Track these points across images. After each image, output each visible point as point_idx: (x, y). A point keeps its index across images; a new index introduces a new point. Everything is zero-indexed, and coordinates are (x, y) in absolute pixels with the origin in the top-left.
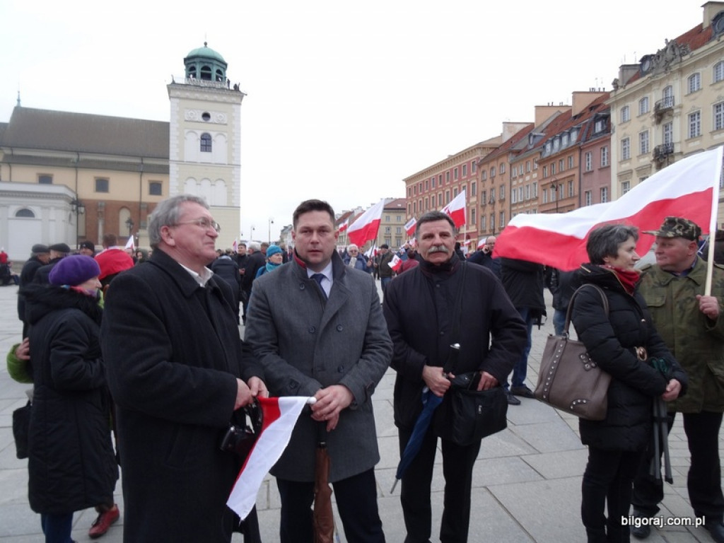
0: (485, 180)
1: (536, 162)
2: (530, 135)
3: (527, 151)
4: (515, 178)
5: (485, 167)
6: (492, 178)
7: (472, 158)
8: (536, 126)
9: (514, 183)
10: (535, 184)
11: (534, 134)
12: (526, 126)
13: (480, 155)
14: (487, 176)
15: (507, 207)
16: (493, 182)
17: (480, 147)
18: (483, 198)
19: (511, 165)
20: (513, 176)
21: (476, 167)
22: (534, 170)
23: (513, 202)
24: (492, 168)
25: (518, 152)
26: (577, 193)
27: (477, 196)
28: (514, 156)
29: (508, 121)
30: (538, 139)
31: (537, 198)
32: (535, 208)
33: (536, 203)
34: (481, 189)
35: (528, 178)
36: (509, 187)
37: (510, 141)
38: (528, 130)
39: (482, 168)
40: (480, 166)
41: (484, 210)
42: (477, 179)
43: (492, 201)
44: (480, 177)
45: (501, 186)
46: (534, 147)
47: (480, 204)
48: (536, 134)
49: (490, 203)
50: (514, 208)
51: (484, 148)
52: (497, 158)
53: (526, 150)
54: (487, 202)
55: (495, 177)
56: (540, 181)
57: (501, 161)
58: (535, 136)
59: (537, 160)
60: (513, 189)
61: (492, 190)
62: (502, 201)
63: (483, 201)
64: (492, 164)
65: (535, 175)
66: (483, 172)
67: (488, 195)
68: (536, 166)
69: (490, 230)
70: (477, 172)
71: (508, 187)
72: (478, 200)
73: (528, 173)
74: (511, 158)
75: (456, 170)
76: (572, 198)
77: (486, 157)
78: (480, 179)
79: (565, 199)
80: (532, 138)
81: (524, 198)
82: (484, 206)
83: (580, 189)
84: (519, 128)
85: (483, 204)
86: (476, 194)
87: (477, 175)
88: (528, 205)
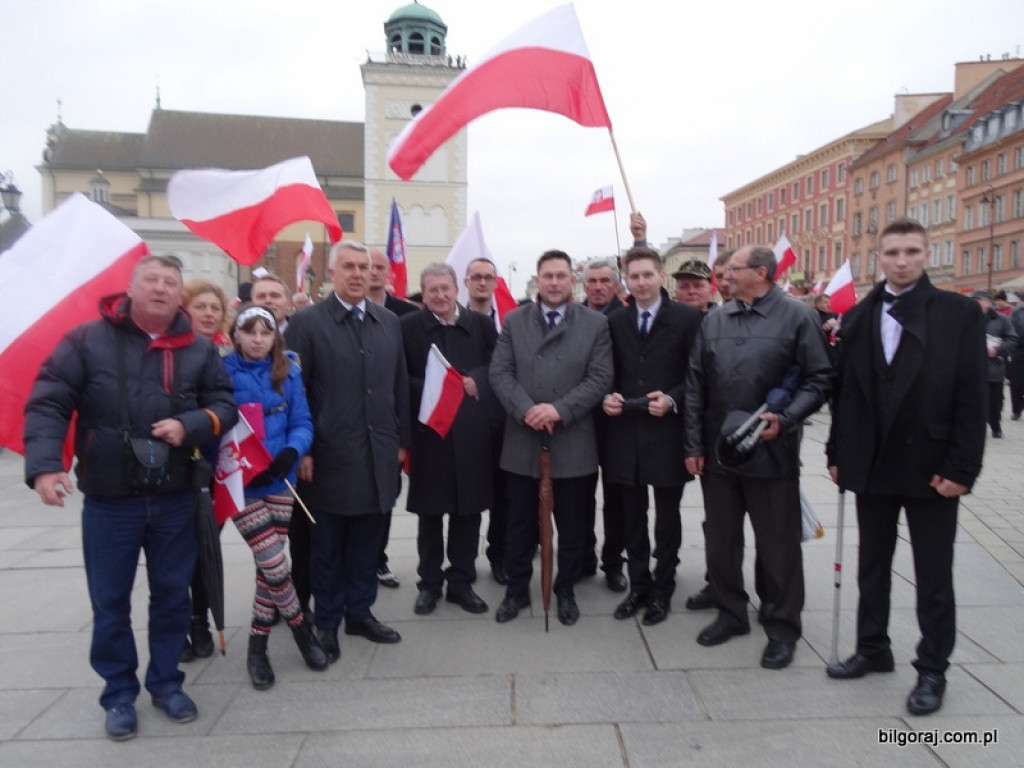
0: (861, 194)
1: (955, 160)
2: (946, 114)
3: (940, 141)
4: (914, 190)
5: (860, 173)
6: (874, 191)
7: (839, 158)
8: (955, 99)
9: (913, 197)
10: (950, 197)
11: (952, 111)
12: (936, 99)
13: (854, 152)
14: (864, 187)
16: (874, 197)
17: (854, 139)
18: (857, 222)
19: (907, 167)
20: (912, 185)
21: (845, 173)
22: (950, 175)
24: (874, 174)
25: (922, 145)
27: (846, 220)
28: (914, 151)
29: (905, 93)
30: (959, 121)
31: (953, 222)
32: (949, 238)
33: (951, 230)
34: (853, 209)
35: (938, 188)
36: (903, 203)
37: (908, 127)
38: (942, 106)
39: (857, 174)
40: (851, 171)
41: (857, 244)
42: (847, 193)
43: (872, 229)
44: (851, 189)
45: (889, 203)
46: (953, 134)
47: (850, 234)
48: (956, 111)
49: (868, 232)
51: (860, 141)
52: (883, 157)
53: (936, 139)
54: (865, 227)
55: (876, 188)
56: (960, 192)
57: (889, 160)
58: (953, 116)
59: (956, 156)
60: (909, 207)
61: (872, 209)
63: (856, 228)
64: (873, 167)
65: (951, 183)
66: (858, 181)
67: (865, 219)
68: (954, 166)
69: (867, 277)
70: (847, 182)
71: (900, 205)
72: (847, 228)
73: (938, 179)
74: (908, 154)
75: (809, 179)
76: (1019, 219)
77: (862, 157)
78: (851, 194)
79: (1007, 222)
80: (947, 119)
81: (930, 221)
82: (857, 238)
84: (925, 103)
85: (856, 233)
86: (844, 217)
87: (847, 185)
88: (937, 233)
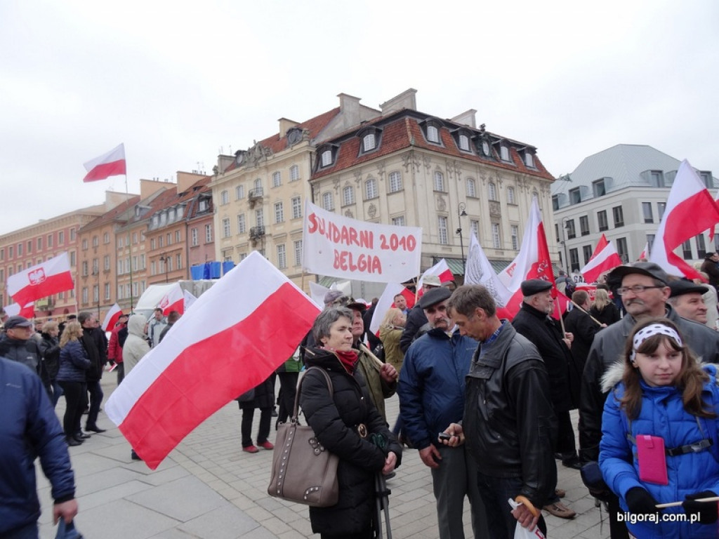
0: (87, 250)
1: (144, 234)
2: (136, 207)
3: (134, 222)
4: (121, 249)
5: (86, 236)
6: (95, 248)
7: (71, 225)
8: (142, 199)
9: (120, 254)
10: (143, 255)
11: (140, 206)
12: (131, 197)
13: (81, 223)
14: (88, 245)
15: (112, 278)
16: (95, 252)
17: (80, 214)
18: (85, 269)
19: (116, 236)
20: (119, 246)
21: (75, 235)
22: (142, 242)
23: (119, 273)
24: (95, 237)
25: (124, 223)
26: (185, 266)
27: (77, 266)
28: (119, 226)
29: (112, 191)
30: (144, 212)
31: (145, 270)
32: (143, 280)
33: (144, 275)
34: (82, 259)
35: (135, 249)
37: (115, 211)
38: (134, 202)
39: (83, 237)
40: (79, 234)
41: (86, 281)
42: (77, 248)
43: (96, 272)
44: (80, 245)
45: (106, 257)
46: (140, 220)
47: (81, 275)
48: (143, 206)
49: (93, 274)
50: (120, 280)
51: (85, 216)
52: (101, 227)
53: (132, 221)
54: (90, 272)
55: (98, 246)
56: (148, 253)
57: (104, 230)
58: (141, 209)
59: (144, 232)
60: (119, 260)
61: (95, 260)
62: (107, 272)
63: (85, 272)
64: (94, 233)
65: (143, 247)
66: (84, 241)
67: (90, 266)
68: (144, 238)
69: (94, 303)
70: (77, 240)
71: (113, 258)
72: (78, 270)
73: (135, 244)
74: (115, 228)
75: (50, 237)
76: (179, 270)
77: (87, 225)
78: (80, 249)
79: (174, 271)
80: (138, 210)
81: (131, 269)
82: (85, 278)
83: (188, 262)
84: (124, 199)
85: (85, 275)
86: (76, 264)
87: (77, 243)
88: (136, 276)
